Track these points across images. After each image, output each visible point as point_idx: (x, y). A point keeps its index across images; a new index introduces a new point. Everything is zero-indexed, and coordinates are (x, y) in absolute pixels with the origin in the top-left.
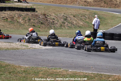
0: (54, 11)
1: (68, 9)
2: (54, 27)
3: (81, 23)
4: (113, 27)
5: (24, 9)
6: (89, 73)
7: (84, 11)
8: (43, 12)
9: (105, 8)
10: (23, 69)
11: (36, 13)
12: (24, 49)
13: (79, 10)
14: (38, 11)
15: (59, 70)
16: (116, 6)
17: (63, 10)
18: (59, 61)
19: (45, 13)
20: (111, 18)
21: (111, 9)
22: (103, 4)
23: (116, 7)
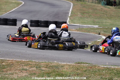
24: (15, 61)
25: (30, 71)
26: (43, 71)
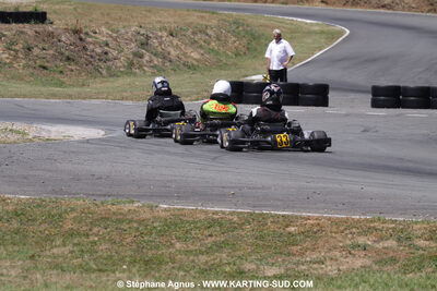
0: (107, 19)
1: (149, 11)
2: (109, 68)
3: (195, 55)
5: (10, 14)
6: (223, 213)
7: (202, 17)
8: (72, 23)
9: (267, 5)
10: (11, 208)
11: (50, 28)
12: (15, 142)
13: (186, 13)
14: (57, 22)
15: (126, 207)
17: (134, 14)
18: (128, 175)
19: (78, 28)
21: (287, 6)
23: (303, 1)
24: (329, 219)
25: (378, 252)
26: (421, 252)
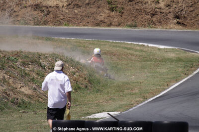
4: (146, 99)
9: (113, 28)
16: (154, 19)
20: (139, 64)
21: (136, 29)
22: (104, 14)
23: (154, 23)
